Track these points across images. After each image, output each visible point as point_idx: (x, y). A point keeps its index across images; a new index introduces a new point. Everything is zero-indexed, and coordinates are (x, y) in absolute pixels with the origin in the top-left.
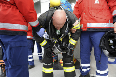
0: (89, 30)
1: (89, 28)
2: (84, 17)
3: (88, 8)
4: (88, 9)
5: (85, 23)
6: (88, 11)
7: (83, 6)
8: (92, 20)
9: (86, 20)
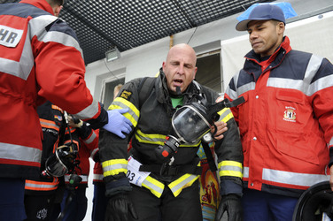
0: (268, 190)
1: (270, 186)
2: (254, 147)
3: (267, 126)
4: (267, 128)
5: (258, 168)
6: (265, 133)
7: (250, 117)
8: (277, 161)
9: (260, 161)
